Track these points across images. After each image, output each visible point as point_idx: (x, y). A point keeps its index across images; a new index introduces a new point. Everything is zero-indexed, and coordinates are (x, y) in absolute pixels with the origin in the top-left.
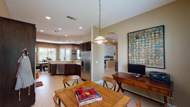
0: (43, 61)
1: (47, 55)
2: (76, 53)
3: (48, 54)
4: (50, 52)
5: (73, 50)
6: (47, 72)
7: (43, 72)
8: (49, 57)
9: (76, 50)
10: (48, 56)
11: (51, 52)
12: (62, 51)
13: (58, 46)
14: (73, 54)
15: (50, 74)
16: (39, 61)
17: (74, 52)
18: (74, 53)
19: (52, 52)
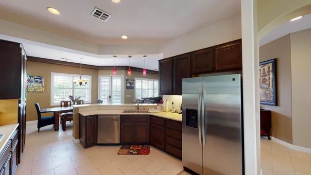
0: (63, 104)
1: (71, 90)
2: (132, 85)
3: (73, 88)
4: (78, 83)
5: (127, 80)
6: (70, 133)
7: (61, 132)
8: (76, 96)
9: (133, 80)
10: (73, 92)
11: (81, 83)
12: (104, 81)
13: (95, 70)
14: (127, 88)
15: (78, 141)
16: (54, 105)
17: (130, 83)
18: (129, 87)
19: (83, 83)
